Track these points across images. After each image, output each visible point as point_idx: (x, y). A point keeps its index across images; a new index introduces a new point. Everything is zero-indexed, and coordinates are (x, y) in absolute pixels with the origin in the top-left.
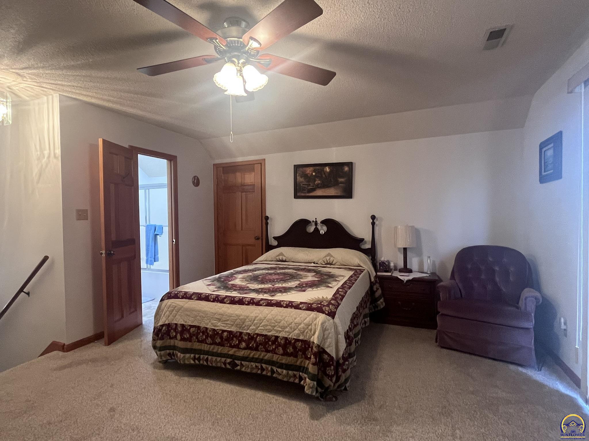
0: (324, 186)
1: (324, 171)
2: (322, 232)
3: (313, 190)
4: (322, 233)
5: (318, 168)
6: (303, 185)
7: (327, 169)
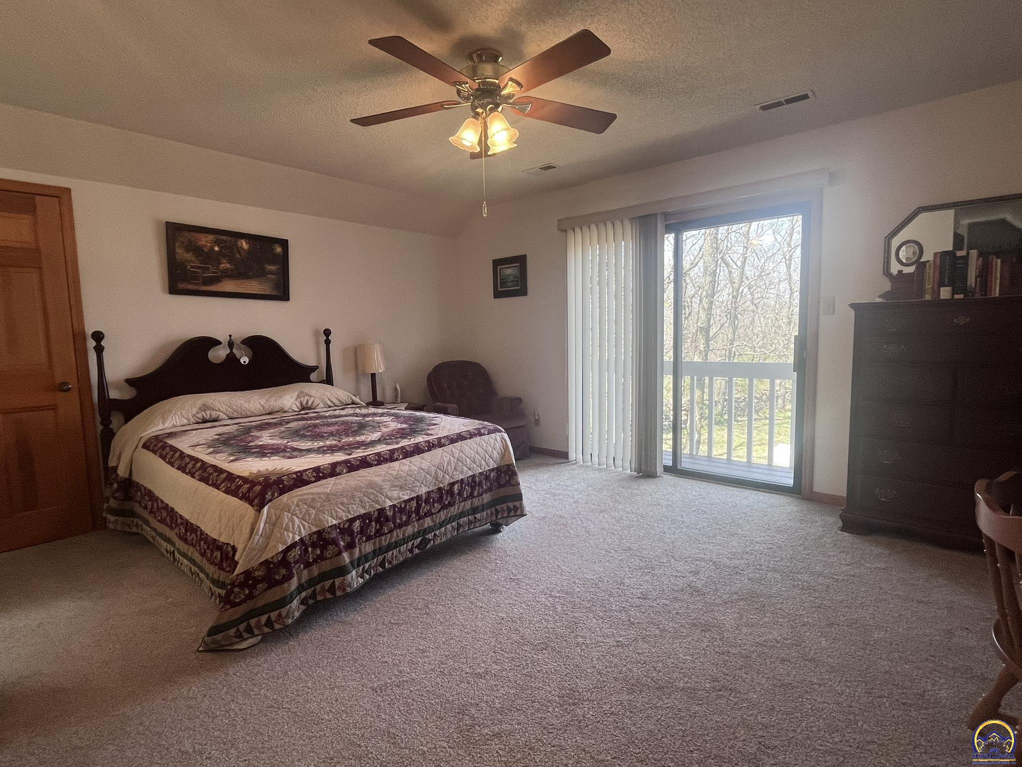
0: (239, 274)
1: (236, 245)
2: (245, 360)
3: (216, 280)
4: (245, 362)
5: (224, 238)
6: (192, 267)
7: (244, 245)
